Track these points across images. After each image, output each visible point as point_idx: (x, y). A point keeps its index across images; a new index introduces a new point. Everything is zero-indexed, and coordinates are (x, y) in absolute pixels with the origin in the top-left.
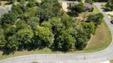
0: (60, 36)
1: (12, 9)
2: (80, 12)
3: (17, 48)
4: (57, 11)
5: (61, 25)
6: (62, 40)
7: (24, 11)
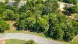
0: (53, 28)
1: (27, 3)
2: (73, 13)
3: (24, 28)
4: (55, 9)
5: (56, 19)
6: (54, 30)
7: (33, 6)
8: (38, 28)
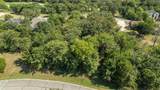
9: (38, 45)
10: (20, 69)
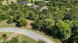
8: (56, 32)
9: (41, 19)
10: (31, 27)
